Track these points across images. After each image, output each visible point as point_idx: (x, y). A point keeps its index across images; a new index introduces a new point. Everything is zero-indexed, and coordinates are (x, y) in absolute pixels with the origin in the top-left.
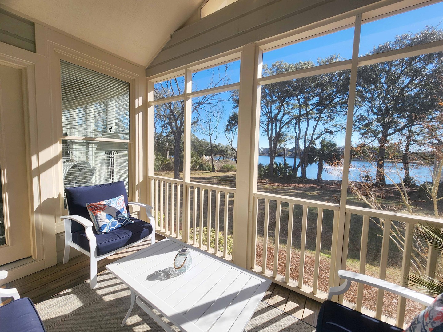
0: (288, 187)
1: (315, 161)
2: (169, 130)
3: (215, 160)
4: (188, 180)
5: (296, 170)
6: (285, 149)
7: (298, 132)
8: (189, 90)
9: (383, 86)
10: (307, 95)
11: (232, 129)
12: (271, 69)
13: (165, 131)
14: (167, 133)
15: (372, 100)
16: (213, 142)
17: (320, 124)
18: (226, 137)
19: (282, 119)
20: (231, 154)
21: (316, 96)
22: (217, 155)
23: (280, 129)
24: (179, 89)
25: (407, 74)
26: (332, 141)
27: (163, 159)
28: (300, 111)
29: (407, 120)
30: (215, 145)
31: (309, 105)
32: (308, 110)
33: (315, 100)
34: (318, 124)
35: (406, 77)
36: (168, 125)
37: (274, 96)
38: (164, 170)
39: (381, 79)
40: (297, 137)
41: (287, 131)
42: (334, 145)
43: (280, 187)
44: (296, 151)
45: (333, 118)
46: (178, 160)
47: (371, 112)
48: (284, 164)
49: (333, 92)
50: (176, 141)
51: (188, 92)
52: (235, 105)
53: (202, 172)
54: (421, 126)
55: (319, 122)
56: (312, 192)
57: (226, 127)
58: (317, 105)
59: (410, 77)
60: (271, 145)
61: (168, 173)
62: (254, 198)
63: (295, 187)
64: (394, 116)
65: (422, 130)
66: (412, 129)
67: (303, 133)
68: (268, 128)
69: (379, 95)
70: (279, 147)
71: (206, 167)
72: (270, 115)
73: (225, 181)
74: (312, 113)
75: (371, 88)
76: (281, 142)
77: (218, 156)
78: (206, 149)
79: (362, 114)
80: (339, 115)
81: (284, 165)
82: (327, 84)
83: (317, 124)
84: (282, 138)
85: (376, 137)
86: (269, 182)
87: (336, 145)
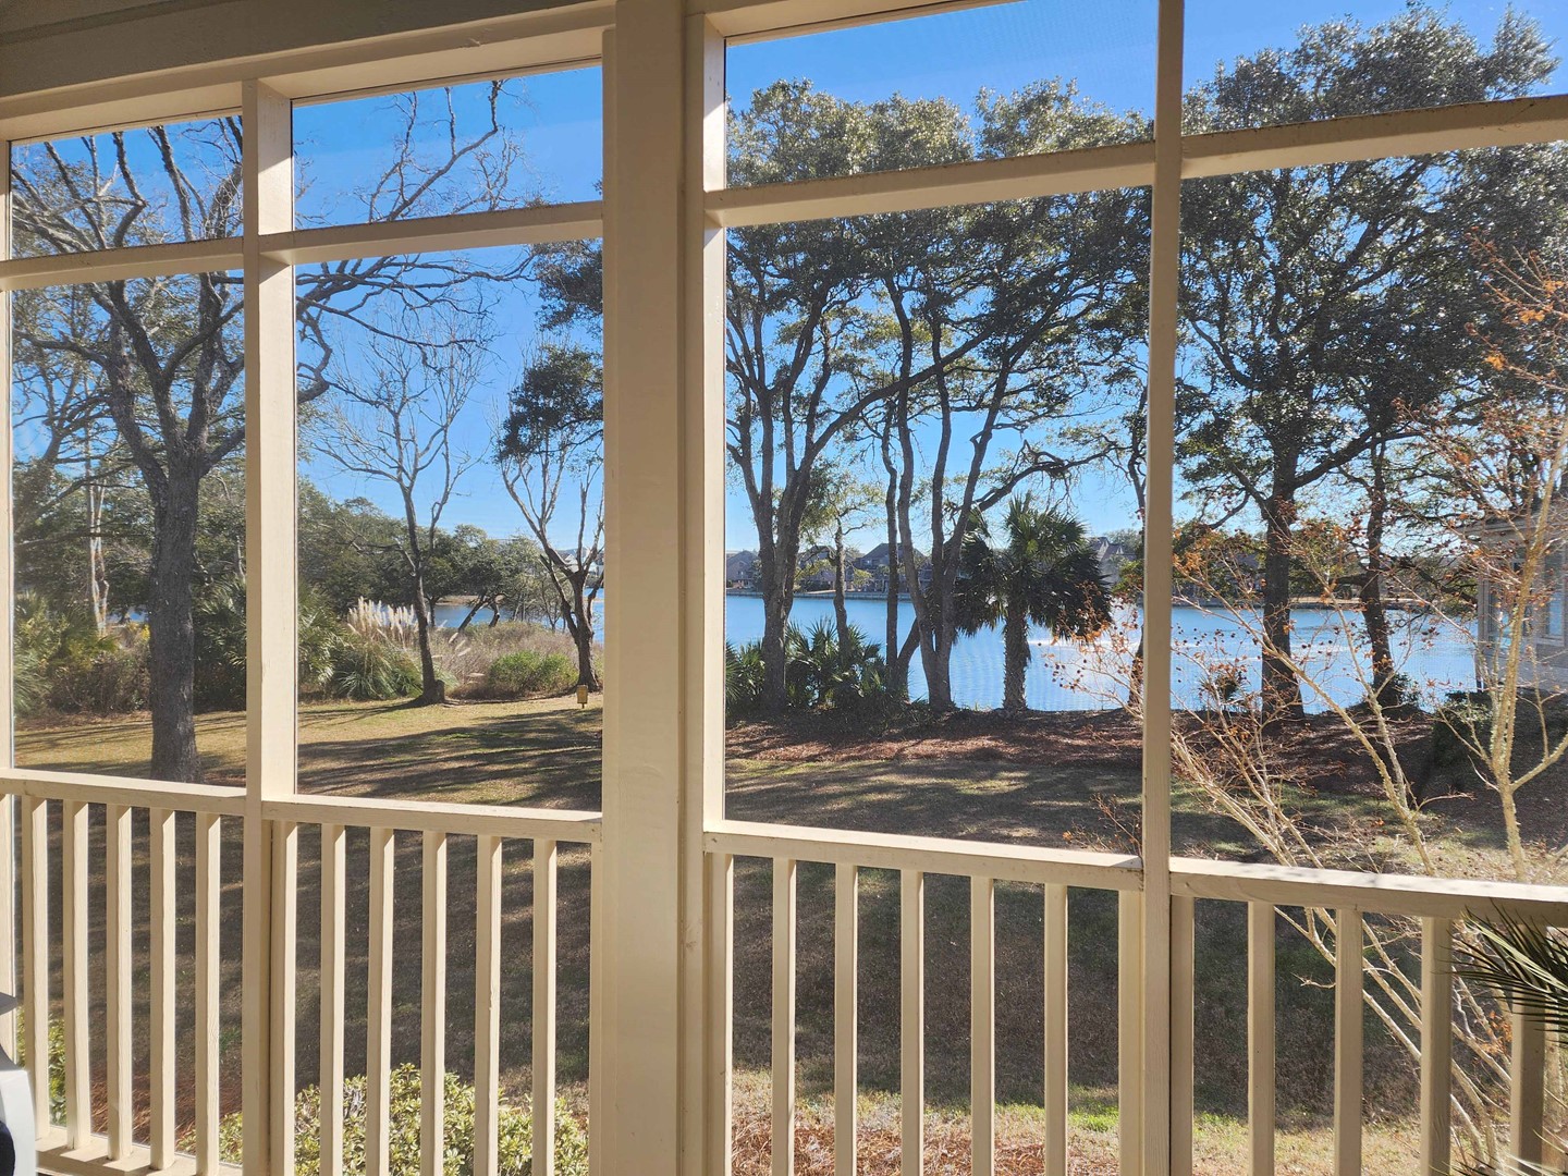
0: (867, 762)
1: (989, 616)
2: (106, 437)
3: (440, 627)
4: (278, 783)
5: (897, 668)
6: (838, 558)
7: (899, 465)
8: (275, 216)
9: (1262, 251)
10: (937, 273)
11: (543, 447)
12: (750, 122)
13: (81, 447)
14: (95, 463)
15: (1223, 312)
16: (423, 522)
17: (1004, 426)
18: (510, 488)
19: (815, 399)
20: (543, 590)
21: (980, 281)
22: (452, 598)
23: (812, 449)
24: (181, 182)
25: (1351, 204)
26: (1061, 510)
27: (65, 634)
28: (906, 358)
29: (1365, 411)
30: (436, 540)
31: (948, 326)
32: (944, 352)
33: (977, 302)
34: (997, 427)
35: (1350, 218)
36: (102, 407)
37: (770, 269)
38: (74, 709)
39: (1254, 215)
40: (898, 492)
41: (847, 456)
42: (1072, 530)
43: (827, 763)
44: (893, 566)
45: (1064, 399)
46: (184, 637)
47: (1222, 371)
48: (836, 637)
49: (1054, 269)
50: (161, 515)
51: (265, 229)
52: (558, 304)
53: (354, 705)
54: (1419, 440)
55: (1000, 418)
56: (985, 778)
57: (504, 433)
58: (986, 326)
59: (1363, 218)
60: (765, 536)
61: (104, 730)
62: (708, 858)
63: (899, 756)
64: (1315, 392)
65: (1423, 458)
66: (1388, 454)
67: (923, 474)
68: (746, 441)
69: (1250, 289)
70: (810, 547)
71: (383, 677)
72: (756, 369)
73: (510, 758)
74: (965, 370)
75: (1215, 255)
76: (817, 520)
77: (457, 606)
78: (379, 567)
79: (1188, 382)
80: (1086, 385)
81: (840, 644)
82: (1025, 224)
83: (989, 425)
84: (821, 497)
85: (1249, 490)
86: (766, 743)
87: (1080, 530)
